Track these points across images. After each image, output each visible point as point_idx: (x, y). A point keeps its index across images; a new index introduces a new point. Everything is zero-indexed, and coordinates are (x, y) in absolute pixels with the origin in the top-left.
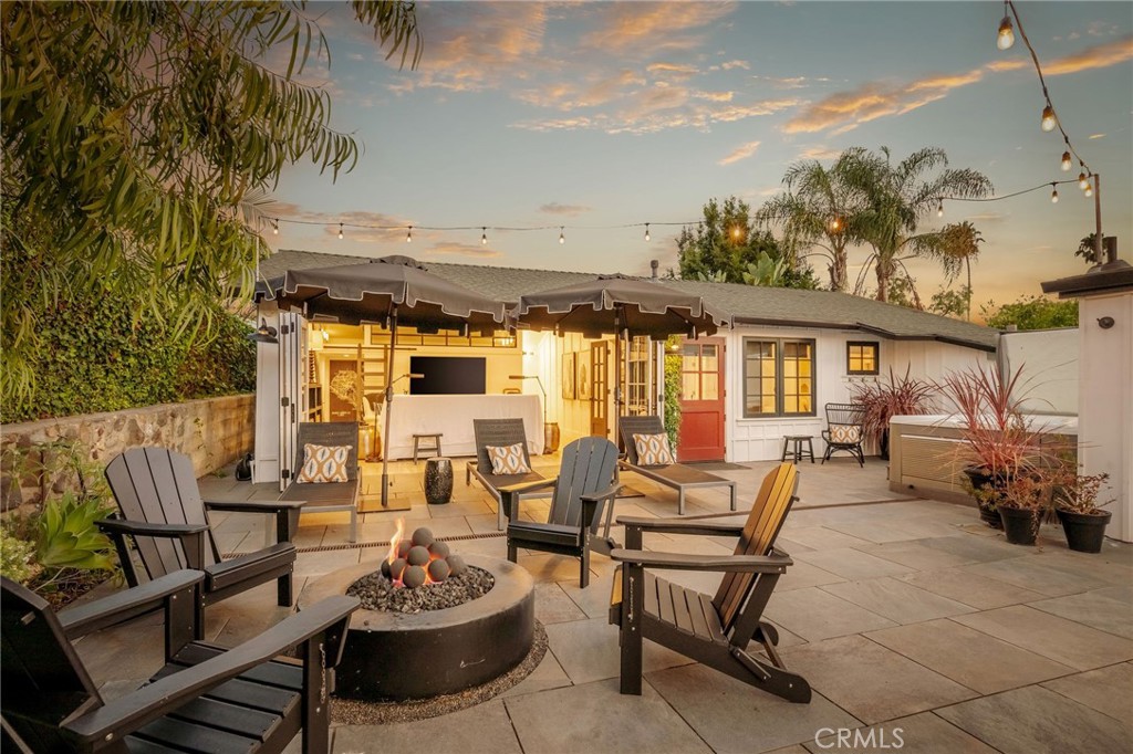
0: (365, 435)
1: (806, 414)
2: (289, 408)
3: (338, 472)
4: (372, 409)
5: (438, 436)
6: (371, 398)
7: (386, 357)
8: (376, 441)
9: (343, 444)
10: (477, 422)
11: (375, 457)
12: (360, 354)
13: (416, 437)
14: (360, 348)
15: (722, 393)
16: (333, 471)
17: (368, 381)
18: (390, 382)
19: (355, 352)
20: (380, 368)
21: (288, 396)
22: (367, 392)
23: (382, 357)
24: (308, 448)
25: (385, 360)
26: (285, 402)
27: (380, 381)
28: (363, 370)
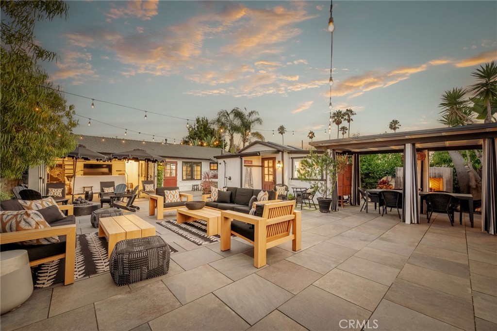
0: (67, 188)
1: (199, 180)
2: (42, 180)
3: (59, 194)
4: (68, 180)
5: (91, 187)
6: (68, 177)
7: (74, 164)
8: (70, 189)
9: (61, 188)
10: (101, 183)
11: (70, 193)
12: (63, 163)
13: (84, 187)
14: (63, 161)
15: (176, 175)
16: (58, 194)
17: (66, 171)
18: (75, 172)
19: (62, 162)
20: (72, 167)
21: (42, 176)
22: (66, 175)
23: (72, 164)
24: (49, 189)
25: (73, 165)
26: (41, 178)
27: (72, 171)
28: (64, 168)
